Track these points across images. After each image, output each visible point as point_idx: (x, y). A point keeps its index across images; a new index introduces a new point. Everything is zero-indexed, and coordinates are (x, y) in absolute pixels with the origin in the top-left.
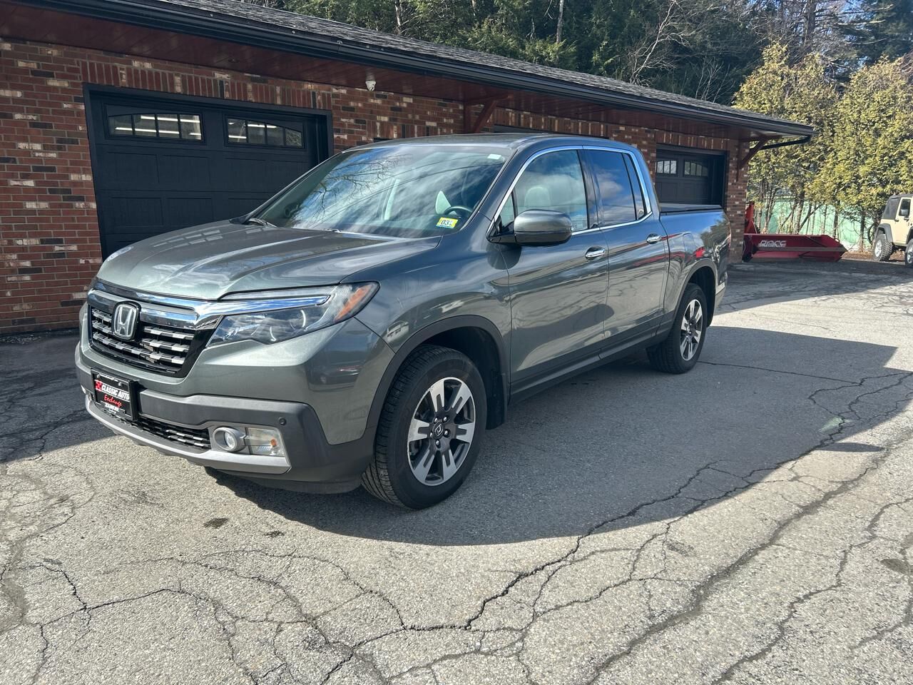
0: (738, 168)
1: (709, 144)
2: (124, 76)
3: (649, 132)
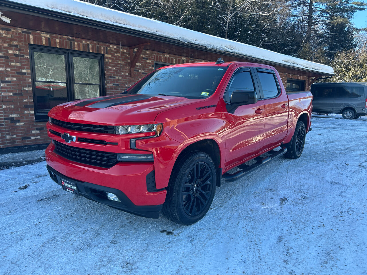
1: (301, 78)
2: (163, 59)
3: (285, 74)
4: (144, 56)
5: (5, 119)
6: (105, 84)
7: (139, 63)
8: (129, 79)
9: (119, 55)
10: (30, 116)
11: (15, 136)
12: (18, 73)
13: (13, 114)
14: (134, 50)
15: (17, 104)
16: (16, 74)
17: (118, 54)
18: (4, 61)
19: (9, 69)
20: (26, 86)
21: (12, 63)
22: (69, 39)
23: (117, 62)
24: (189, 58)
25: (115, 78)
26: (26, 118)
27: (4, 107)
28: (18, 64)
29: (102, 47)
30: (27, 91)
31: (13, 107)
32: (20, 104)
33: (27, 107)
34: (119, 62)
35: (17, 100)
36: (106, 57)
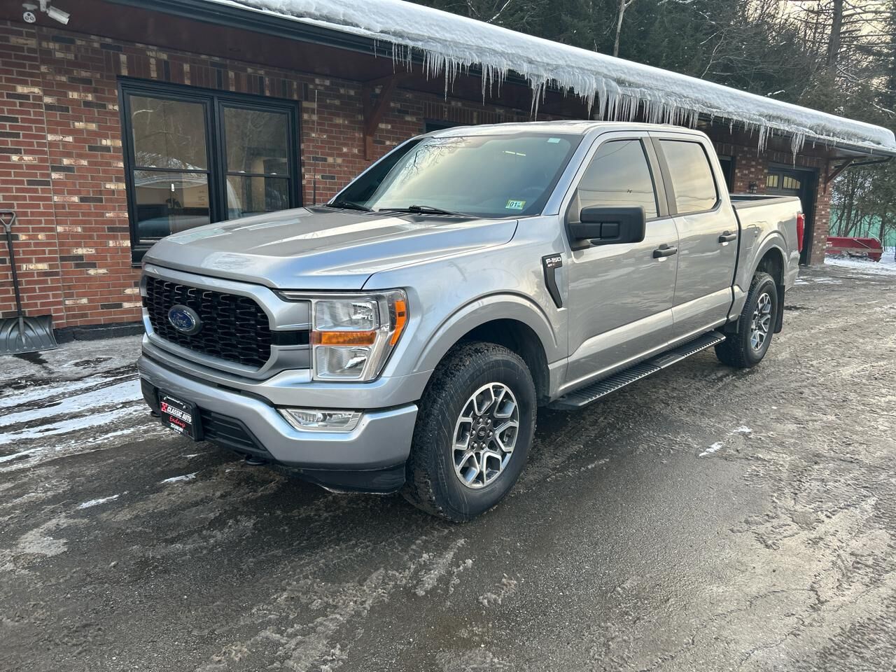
0: (825, 183)
2: (446, 113)
4: (398, 106)
5: (63, 259)
6: (302, 177)
7: (387, 122)
8: (360, 163)
9: (337, 102)
10: (120, 253)
11: (84, 301)
12: (91, 148)
13: (81, 247)
14: (374, 90)
15: (89, 222)
16: (87, 149)
17: (332, 102)
18: (58, 119)
19: (70, 139)
20: (111, 181)
21: (77, 124)
22: (214, 64)
23: (331, 120)
24: (514, 109)
25: (325, 160)
26: (112, 258)
27: (60, 229)
28: (93, 126)
29: (295, 83)
30: (113, 192)
31: (79, 229)
32: (96, 222)
33: (114, 230)
34: (337, 122)
35: (89, 214)
36: (304, 108)
